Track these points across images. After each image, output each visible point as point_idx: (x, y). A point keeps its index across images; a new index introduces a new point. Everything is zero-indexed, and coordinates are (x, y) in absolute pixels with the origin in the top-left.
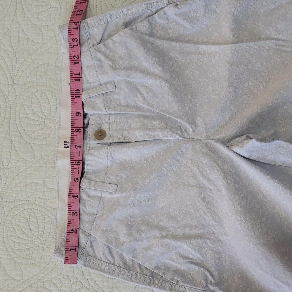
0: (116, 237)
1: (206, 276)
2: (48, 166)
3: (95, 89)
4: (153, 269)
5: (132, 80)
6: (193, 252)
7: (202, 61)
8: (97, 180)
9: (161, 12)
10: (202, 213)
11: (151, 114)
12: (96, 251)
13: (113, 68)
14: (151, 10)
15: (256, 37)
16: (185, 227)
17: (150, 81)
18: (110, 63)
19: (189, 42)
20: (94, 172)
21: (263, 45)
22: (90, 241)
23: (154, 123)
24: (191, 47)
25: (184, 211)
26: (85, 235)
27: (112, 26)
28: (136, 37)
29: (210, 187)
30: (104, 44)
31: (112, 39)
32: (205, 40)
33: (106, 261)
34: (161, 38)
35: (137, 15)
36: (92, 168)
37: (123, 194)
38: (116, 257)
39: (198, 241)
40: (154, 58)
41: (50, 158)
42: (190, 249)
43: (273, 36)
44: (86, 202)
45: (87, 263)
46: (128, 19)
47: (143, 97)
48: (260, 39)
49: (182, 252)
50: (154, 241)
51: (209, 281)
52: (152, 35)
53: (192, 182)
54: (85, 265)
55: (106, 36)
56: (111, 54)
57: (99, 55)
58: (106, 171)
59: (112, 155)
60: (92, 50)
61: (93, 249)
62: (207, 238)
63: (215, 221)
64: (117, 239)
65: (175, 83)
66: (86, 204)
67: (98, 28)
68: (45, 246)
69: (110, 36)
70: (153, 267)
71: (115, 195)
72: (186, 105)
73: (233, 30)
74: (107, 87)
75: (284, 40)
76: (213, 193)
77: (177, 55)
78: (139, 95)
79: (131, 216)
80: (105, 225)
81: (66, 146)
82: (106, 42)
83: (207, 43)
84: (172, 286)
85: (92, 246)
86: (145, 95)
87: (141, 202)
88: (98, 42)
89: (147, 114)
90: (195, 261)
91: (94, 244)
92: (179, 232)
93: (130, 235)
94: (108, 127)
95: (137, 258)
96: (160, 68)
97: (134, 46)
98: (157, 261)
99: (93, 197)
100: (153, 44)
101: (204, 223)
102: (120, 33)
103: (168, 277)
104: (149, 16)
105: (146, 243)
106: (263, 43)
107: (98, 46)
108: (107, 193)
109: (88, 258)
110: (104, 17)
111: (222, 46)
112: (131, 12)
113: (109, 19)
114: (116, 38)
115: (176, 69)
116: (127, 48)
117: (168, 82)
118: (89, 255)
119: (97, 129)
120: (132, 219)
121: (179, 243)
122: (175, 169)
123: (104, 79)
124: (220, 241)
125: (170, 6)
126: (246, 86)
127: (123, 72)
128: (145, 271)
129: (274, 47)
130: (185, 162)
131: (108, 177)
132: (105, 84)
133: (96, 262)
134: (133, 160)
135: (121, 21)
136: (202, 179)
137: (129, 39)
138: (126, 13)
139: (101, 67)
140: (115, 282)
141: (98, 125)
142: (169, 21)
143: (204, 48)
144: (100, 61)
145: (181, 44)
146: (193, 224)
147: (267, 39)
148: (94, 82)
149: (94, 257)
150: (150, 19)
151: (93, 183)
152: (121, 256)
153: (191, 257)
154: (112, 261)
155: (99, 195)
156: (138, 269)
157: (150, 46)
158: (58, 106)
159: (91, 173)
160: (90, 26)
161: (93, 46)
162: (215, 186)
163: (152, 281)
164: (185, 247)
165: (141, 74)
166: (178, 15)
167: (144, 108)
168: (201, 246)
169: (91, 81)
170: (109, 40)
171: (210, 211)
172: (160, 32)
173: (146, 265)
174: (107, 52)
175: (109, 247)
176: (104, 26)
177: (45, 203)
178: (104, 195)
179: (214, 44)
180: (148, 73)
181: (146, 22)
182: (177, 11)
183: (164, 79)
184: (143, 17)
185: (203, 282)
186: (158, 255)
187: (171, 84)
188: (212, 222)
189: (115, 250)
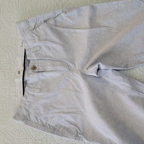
0: (39, 112)
1: (77, 130)
2: (11, 81)
3: (31, 49)
4: (55, 126)
5: (47, 45)
6: (72, 119)
7: (77, 36)
8: (32, 87)
9: (60, 16)
10: (76, 102)
11: (56, 60)
12: (31, 118)
13: (39, 40)
14: (55, 15)
15: (99, 26)
16: (68, 108)
17: (55, 45)
18: (38, 38)
19: (72, 28)
20: (31, 84)
21: (103, 29)
22: (28, 113)
23: (57, 63)
24: (72, 30)
25: (68, 102)
26: (26, 110)
27: (39, 22)
28: (49, 27)
29: (80, 91)
30: (35, 30)
31: (39, 28)
32: (78, 27)
33: (34, 122)
34: (59, 27)
35: (49, 17)
36: (31, 82)
37: (43, 93)
38: (39, 121)
39: (74, 114)
40: (56, 36)
41: (12, 78)
42: (71, 118)
43: (107, 25)
44: (27, 96)
45: (26, 123)
46: (45, 19)
47: (52, 52)
48: (101, 27)
49: (67, 119)
50: (55, 114)
51: (78, 133)
52: (56, 26)
53: (72, 88)
54: (25, 124)
55: (36, 26)
56: (38, 34)
57: (33, 35)
58: (37, 83)
59: (39, 77)
60: (30, 32)
61: (30, 117)
62: (78, 113)
63: (82, 106)
64: (40, 113)
65: (66, 46)
66: (27, 97)
67: (33, 23)
68: (9, 116)
69: (38, 26)
70: (54, 125)
71: (39, 94)
72: (70, 55)
73: (90, 23)
74: (37, 48)
75: (112, 27)
76: (81, 94)
77: (67, 34)
78: (50, 52)
79: (45, 103)
80: (35, 107)
81: (19, 73)
82: (36, 29)
83: (79, 29)
84: (62, 134)
85: (29, 116)
86: (53, 52)
87: (50, 97)
88: (33, 29)
89: (54, 59)
90: (73, 123)
91: (30, 115)
92: (66, 111)
93: (45, 111)
94: (37, 65)
95: (48, 122)
96: (59, 40)
97: (48, 30)
98: (56, 123)
99: (30, 94)
100: (56, 29)
101: (77, 107)
102: (42, 25)
103: (61, 130)
104: (55, 18)
105: (52, 115)
106: (102, 29)
107: (33, 31)
108: (36, 93)
109: (27, 121)
110: (35, 18)
111: (85, 30)
112: (47, 16)
113: (37, 19)
114: (40, 27)
115: (66, 40)
116: (45, 31)
117: (62, 46)
118: (27, 119)
119: (33, 66)
120: (46, 105)
121: (65, 115)
122: (65, 83)
123: (35, 45)
124: (83, 115)
125: (63, 13)
126: (95, 47)
127: (43, 41)
128: (51, 127)
129: (107, 30)
130: (70, 80)
131: (37, 86)
132: (36, 47)
133: (30, 123)
134: (48, 79)
135: (42, 20)
136: (76, 87)
137: (46, 28)
138: (44, 16)
139: (34, 40)
140: (38, 132)
141: (33, 64)
142: (63, 20)
143: (78, 31)
144: (34, 37)
145: (68, 29)
146: (72, 107)
147: (104, 27)
148: (31, 46)
149: (30, 120)
150: (55, 19)
151: (30, 88)
152: (41, 120)
153: (71, 121)
154: (37, 123)
155: (33, 93)
156: (48, 127)
157: (55, 30)
158: (16, 56)
159: (30, 84)
160: (30, 22)
161: (31, 30)
162: (82, 90)
163: (54, 132)
164: (69, 117)
165: (51, 43)
166: (67, 17)
167: (53, 57)
168: (75, 116)
169: (30, 45)
170: (38, 28)
171: (79, 102)
172: (59, 24)
173: (52, 125)
174: (37, 33)
175: (36, 116)
176: (35, 22)
177: (10, 97)
178: (35, 94)
179: (82, 29)
180: (54, 42)
181: (53, 20)
182: (66, 15)
183: (61, 45)
184: (52, 18)
185: (76, 133)
186: (57, 120)
187: (64, 47)
188: (80, 106)
189: (39, 118)
